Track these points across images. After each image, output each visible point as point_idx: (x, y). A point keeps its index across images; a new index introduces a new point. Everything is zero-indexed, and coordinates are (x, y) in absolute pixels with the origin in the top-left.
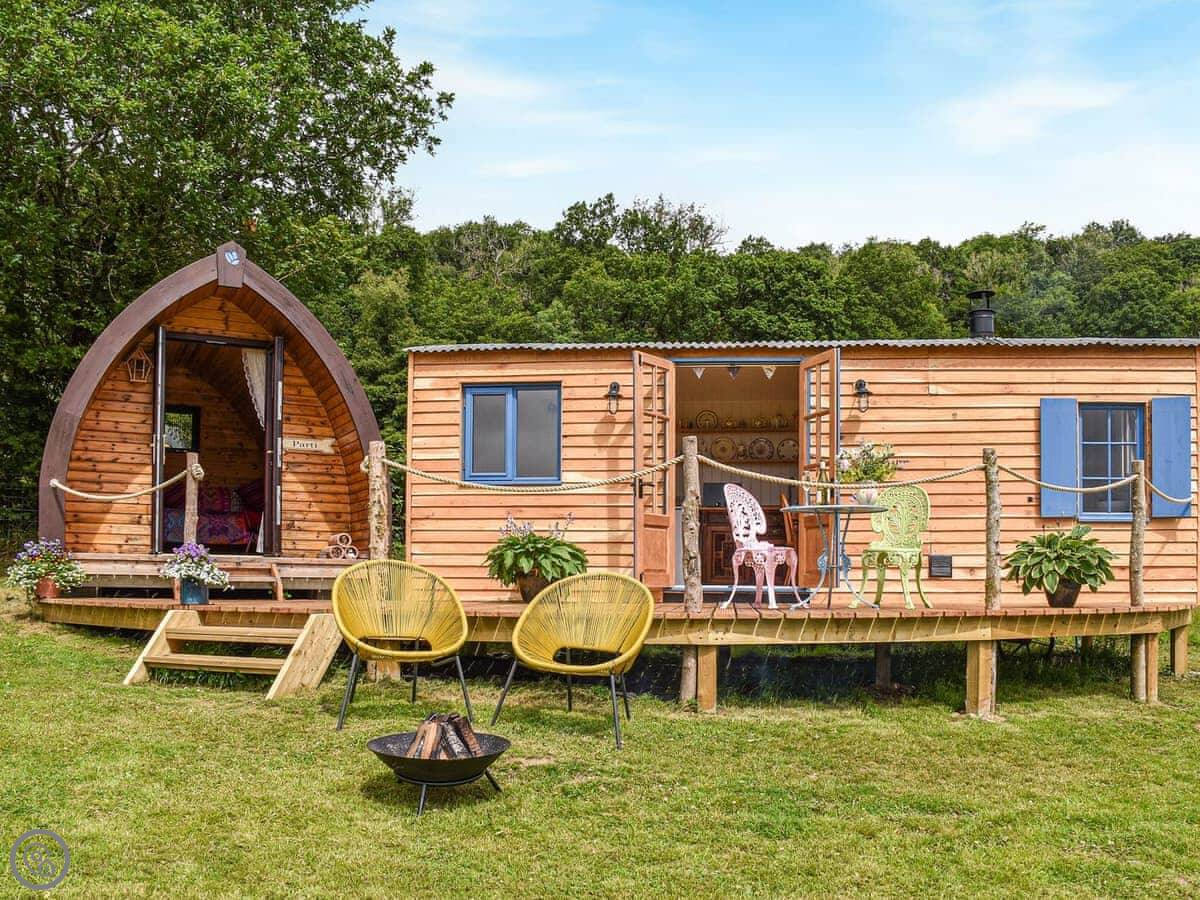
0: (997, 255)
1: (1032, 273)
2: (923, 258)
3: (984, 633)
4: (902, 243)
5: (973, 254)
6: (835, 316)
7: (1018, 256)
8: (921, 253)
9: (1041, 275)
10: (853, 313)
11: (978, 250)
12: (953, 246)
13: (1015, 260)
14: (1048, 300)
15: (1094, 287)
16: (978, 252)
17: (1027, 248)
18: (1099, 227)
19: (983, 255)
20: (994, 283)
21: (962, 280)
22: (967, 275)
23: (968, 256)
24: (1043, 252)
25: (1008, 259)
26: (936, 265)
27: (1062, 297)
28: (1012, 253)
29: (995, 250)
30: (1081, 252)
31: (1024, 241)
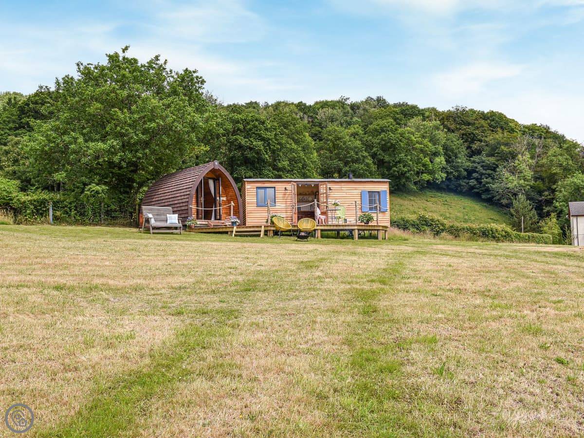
0: (330, 110)
1: (345, 118)
2: (300, 110)
3: (356, 228)
4: (290, 102)
5: (321, 109)
6: (271, 139)
7: (339, 111)
8: (299, 108)
9: (348, 119)
10: (277, 138)
11: (322, 107)
12: (312, 105)
13: (337, 112)
14: (352, 130)
15: (369, 126)
16: (323, 108)
17: (343, 107)
18: (371, 99)
19: (324, 110)
20: (330, 122)
21: (316, 120)
22: (318, 118)
23: (318, 110)
24: (349, 109)
25: (335, 111)
26: (305, 113)
27: (357, 129)
28: (337, 109)
29: (329, 108)
30: (364, 109)
31: (341, 103)
